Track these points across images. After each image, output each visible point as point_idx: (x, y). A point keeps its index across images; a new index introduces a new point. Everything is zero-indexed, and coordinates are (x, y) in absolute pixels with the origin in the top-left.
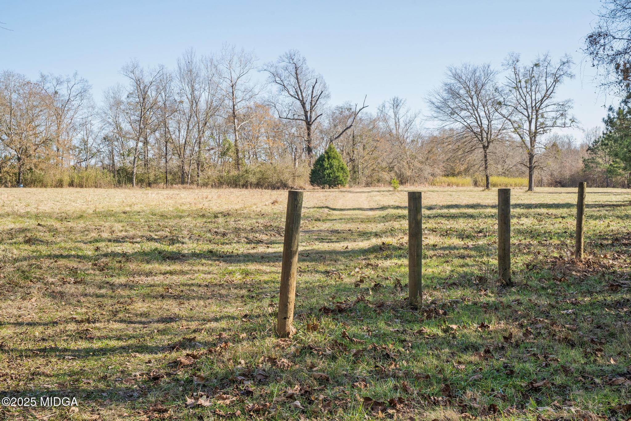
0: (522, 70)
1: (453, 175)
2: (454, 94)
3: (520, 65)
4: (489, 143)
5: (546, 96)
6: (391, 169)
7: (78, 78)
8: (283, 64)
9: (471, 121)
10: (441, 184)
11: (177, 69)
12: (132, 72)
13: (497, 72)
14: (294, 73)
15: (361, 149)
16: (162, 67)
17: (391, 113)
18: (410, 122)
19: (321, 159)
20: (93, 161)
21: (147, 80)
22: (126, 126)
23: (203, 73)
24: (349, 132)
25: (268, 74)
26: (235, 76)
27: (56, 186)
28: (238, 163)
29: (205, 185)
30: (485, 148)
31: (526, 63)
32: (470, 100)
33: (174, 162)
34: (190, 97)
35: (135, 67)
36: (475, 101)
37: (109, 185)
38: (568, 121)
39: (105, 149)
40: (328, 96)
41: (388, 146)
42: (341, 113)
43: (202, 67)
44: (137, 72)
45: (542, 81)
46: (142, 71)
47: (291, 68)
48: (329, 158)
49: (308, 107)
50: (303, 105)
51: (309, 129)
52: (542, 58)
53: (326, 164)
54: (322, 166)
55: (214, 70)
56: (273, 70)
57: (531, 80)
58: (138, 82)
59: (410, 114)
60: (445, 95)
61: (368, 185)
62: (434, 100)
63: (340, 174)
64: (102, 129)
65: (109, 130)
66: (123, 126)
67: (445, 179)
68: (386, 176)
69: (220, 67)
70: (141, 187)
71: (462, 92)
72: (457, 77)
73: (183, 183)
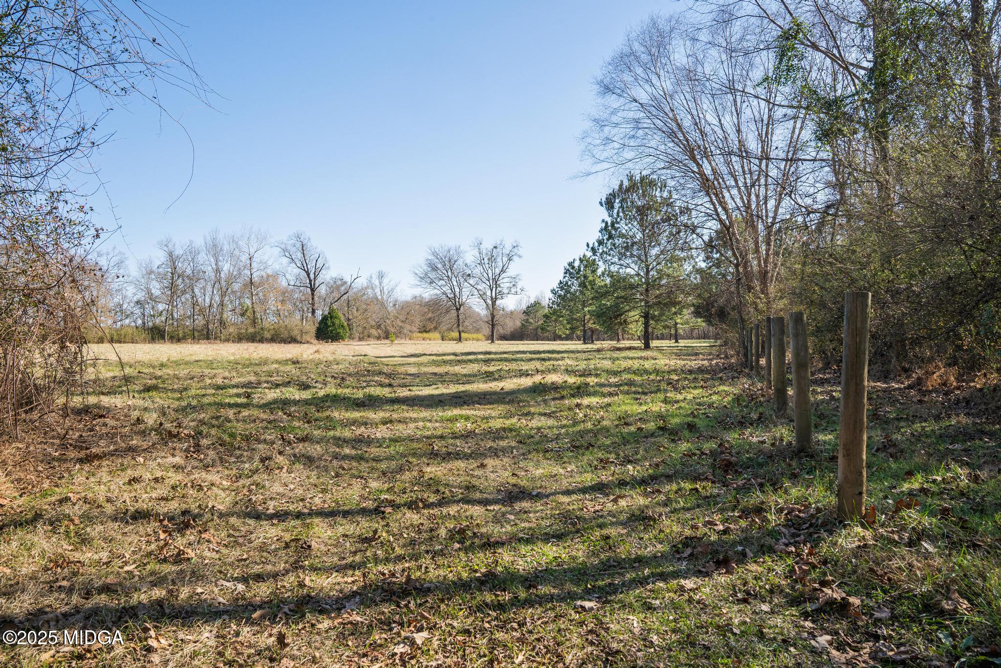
0: (484, 251)
1: (426, 332)
2: (434, 269)
3: (482, 247)
4: (460, 306)
5: (503, 271)
6: (379, 327)
7: (116, 251)
8: (292, 242)
9: (446, 289)
10: (417, 339)
11: (203, 244)
12: (166, 245)
13: (466, 252)
14: (300, 249)
15: (355, 310)
16: (191, 242)
17: (377, 282)
18: (392, 290)
19: (325, 318)
20: (127, 321)
21: (178, 252)
22: (156, 292)
23: (226, 248)
24: (345, 297)
25: (279, 250)
26: (252, 251)
27: (98, 343)
28: (254, 322)
29: (227, 340)
30: (458, 310)
31: (487, 246)
32: (444, 272)
33: (200, 321)
34: (214, 267)
35: (169, 241)
36: (450, 274)
37: (144, 341)
38: (519, 291)
39: (138, 311)
40: (328, 268)
41: (377, 307)
42: (335, 282)
43: (225, 242)
44: (170, 246)
45: (499, 259)
46: (174, 245)
47: (299, 245)
48: (331, 317)
49: (312, 276)
50: (308, 275)
51: (313, 294)
52: (499, 242)
53: (329, 323)
54: (326, 324)
55: (235, 246)
56: (283, 246)
57: (492, 259)
58: (170, 254)
59: (392, 284)
60: (426, 268)
61: (360, 339)
62: (417, 272)
63: (341, 331)
64: (135, 294)
65: (141, 296)
66: (153, 291)
67: (420, 335)
68: (374, 332)
69: (240, 243)
70: (172, 343)
71: (440, 266)
72: (435, 254)
73: (208, 338)
